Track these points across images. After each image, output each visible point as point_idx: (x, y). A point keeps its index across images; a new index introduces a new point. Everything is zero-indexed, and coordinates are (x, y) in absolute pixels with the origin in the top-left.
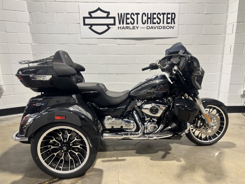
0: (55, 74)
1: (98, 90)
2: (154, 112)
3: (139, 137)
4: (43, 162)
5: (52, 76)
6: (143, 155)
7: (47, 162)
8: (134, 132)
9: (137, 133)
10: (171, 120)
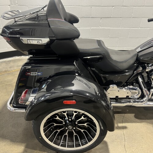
0: (54, 36)
1: (103, 54)
4: (47, 140)
5: (50, 39)
6: (144, 120)
7: (51, 140)
8: (138, 99)
9: (142, 100)
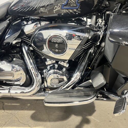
2: (57, 50)
3: (30, 96)
10: (96, 65)
